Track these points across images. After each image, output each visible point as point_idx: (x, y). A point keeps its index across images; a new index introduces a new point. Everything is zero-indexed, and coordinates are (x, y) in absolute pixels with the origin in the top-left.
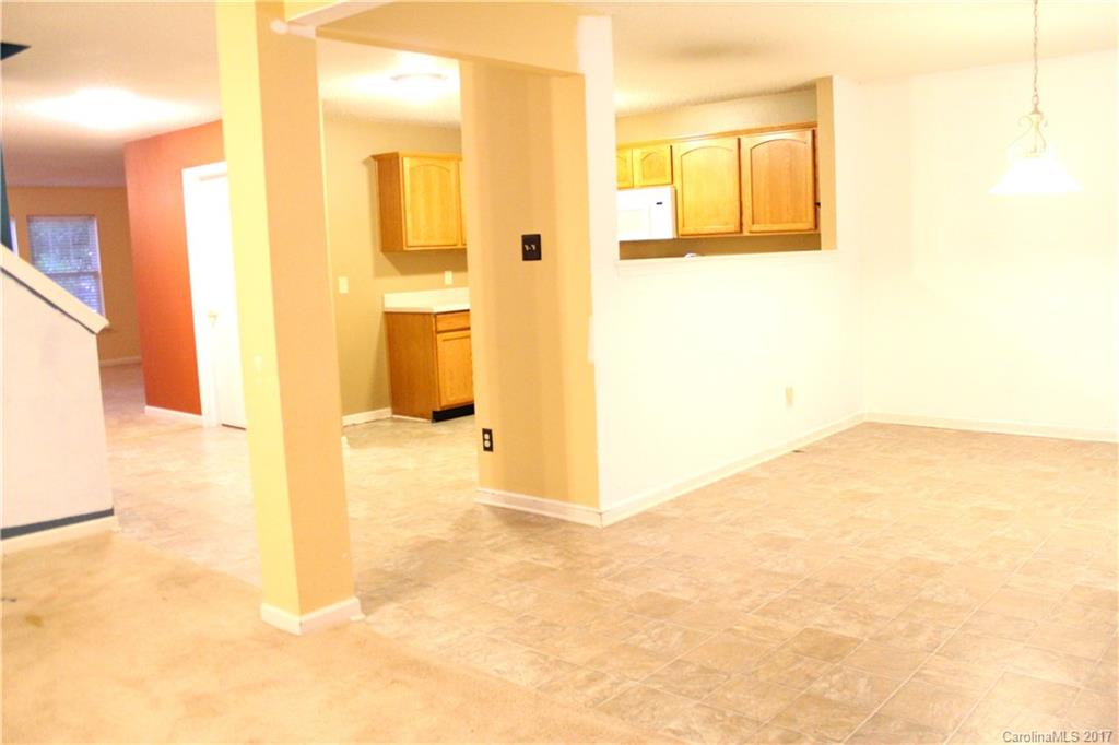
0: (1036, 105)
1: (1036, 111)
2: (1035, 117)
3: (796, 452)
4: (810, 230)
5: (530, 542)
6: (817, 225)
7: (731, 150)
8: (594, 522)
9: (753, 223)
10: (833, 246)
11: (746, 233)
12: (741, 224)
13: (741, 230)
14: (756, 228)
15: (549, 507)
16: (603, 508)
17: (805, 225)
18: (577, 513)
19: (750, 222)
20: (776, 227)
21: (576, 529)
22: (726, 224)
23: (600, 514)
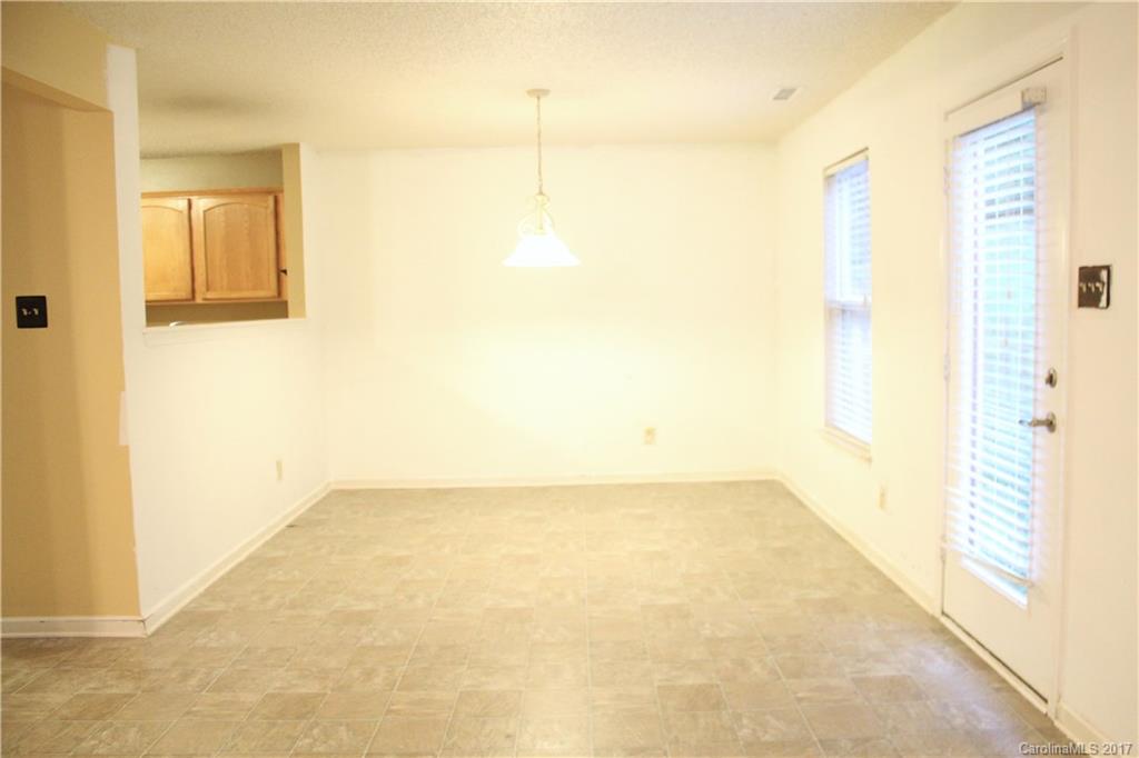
0: (540, 188)
1: (541, 193)
2: (540, 198)
3: (291, 526)
4: (274, 297)
5: (67, 671)
6: (280, 293)
7: (181, 212)
8: (136, 632)
9: (208, 290)
10: (302, 314)
11: (199, 300)
12: (193, 291)
13: (193, 298)
14: (209, 295)
15: (67, 626)
16: (145, 614)
17: (267, 292)
18: (110, 625)
19: (204, 289)
20: (235, 295)
21: (116, 645)
22: (175, 290)
23: (143, 621)
